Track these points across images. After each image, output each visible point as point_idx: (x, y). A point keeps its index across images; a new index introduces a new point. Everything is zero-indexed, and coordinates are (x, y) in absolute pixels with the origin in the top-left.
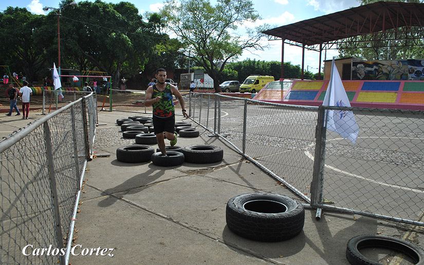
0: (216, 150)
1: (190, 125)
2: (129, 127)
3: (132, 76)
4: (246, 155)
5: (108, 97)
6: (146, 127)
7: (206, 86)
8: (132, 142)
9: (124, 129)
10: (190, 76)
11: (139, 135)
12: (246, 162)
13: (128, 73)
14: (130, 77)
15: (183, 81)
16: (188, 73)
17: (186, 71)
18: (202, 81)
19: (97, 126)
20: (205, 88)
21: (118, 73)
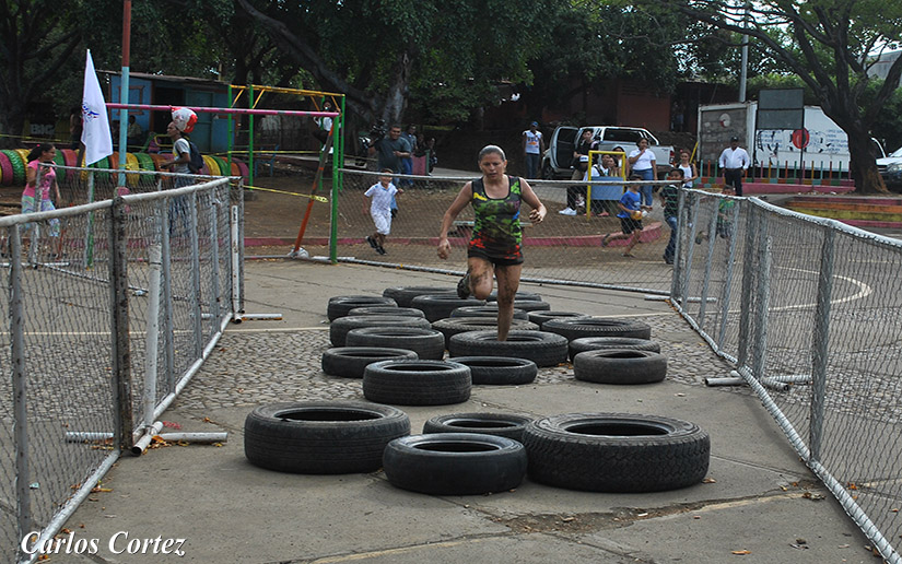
0: (674, 436)
1: (645, 335)
2: (359, 332)
3: (474, 111)
4: (819, 467)
5: (322, 199)
6: (434, 335)
7: (814, 159)
8: (348, 392)
9: (339, 337)
10: (740, 116)
11: (377, 367)
12: (807, 497)
13: (455, 100)
14: (465, 115)
15: (711, 139)
16: (736, 100)
17: (729, 93)
18: (801, 139)
19: (234, 321)
20: (808, 173)
21: (398, 96)
